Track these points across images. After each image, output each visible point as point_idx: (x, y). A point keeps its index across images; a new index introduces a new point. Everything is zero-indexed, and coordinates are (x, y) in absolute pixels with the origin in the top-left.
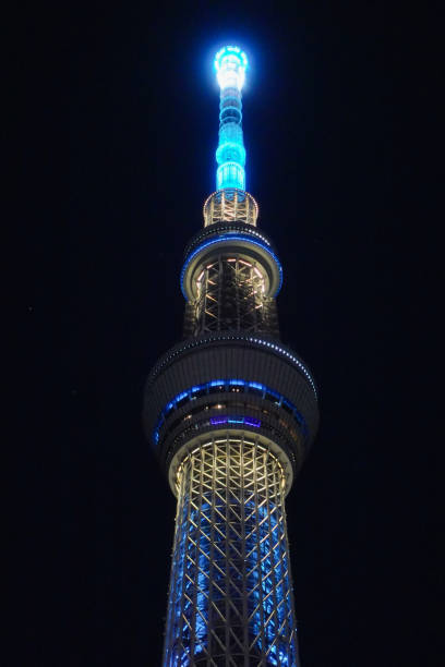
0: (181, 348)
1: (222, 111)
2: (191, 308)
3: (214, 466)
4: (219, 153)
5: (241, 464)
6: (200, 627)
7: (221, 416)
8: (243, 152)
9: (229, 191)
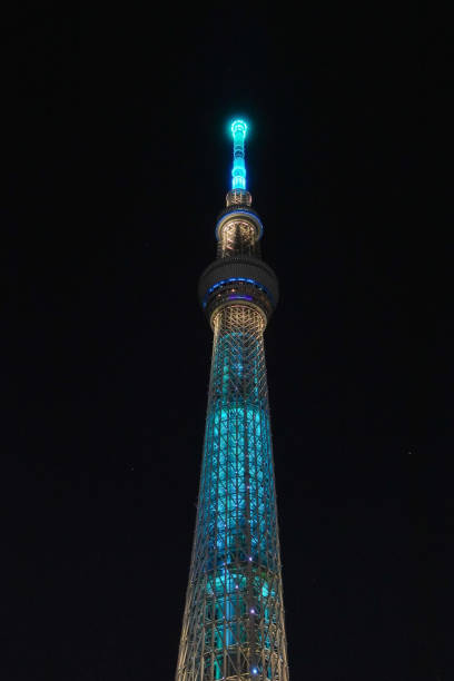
0: (215, 264)
1: (235, 151)
2: (221, 253)
3: (231, 318)
4: (233, 171)
5: (243, 317)
6: (224, 390)
7: (234, 295)
8: (244, 171)
9: (237, 190)
